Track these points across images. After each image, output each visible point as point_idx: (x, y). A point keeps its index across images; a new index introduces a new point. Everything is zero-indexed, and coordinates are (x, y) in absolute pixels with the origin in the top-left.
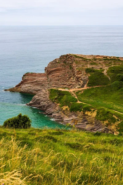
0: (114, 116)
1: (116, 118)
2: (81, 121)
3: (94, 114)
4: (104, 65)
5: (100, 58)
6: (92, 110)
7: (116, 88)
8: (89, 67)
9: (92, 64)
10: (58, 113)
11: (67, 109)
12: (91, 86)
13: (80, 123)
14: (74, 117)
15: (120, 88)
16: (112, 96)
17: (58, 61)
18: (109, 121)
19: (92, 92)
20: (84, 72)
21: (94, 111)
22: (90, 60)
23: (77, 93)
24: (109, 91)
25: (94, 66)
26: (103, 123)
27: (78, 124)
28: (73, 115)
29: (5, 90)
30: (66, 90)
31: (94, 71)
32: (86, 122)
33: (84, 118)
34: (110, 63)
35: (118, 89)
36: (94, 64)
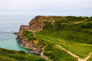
0: (45, 42)
1: (46, 43)
2: (32, 46)
3: (37, 42)
4: (53, 20)
5: (52, 17)
6: (37, 39)
7: (56, 30)
8: (46, 21)
9: (47, 20)
10: (24, 42)
11: (27, 39)
12: (44, 29)
13: (32, 47)
14: (30, 44)
15: (57, 30)
16: (53, 34)
17: (34, 19)
18: (42, 45)
19: (44, 32)
20: (43, 23)
21: (38, 40)
22: (47, 18)
23: (36, 32)
24: (52, 31)
25: (48, 20)
26: (40, 46)
27: (31, 47)
28: (29, 42)
29: (13, 33)
30: (31, 31)
31: (47, 23)
32: (34, 47)
33: (33, 44)
34: (56, 19)
35: (56, 31)
36: (49, 19)
